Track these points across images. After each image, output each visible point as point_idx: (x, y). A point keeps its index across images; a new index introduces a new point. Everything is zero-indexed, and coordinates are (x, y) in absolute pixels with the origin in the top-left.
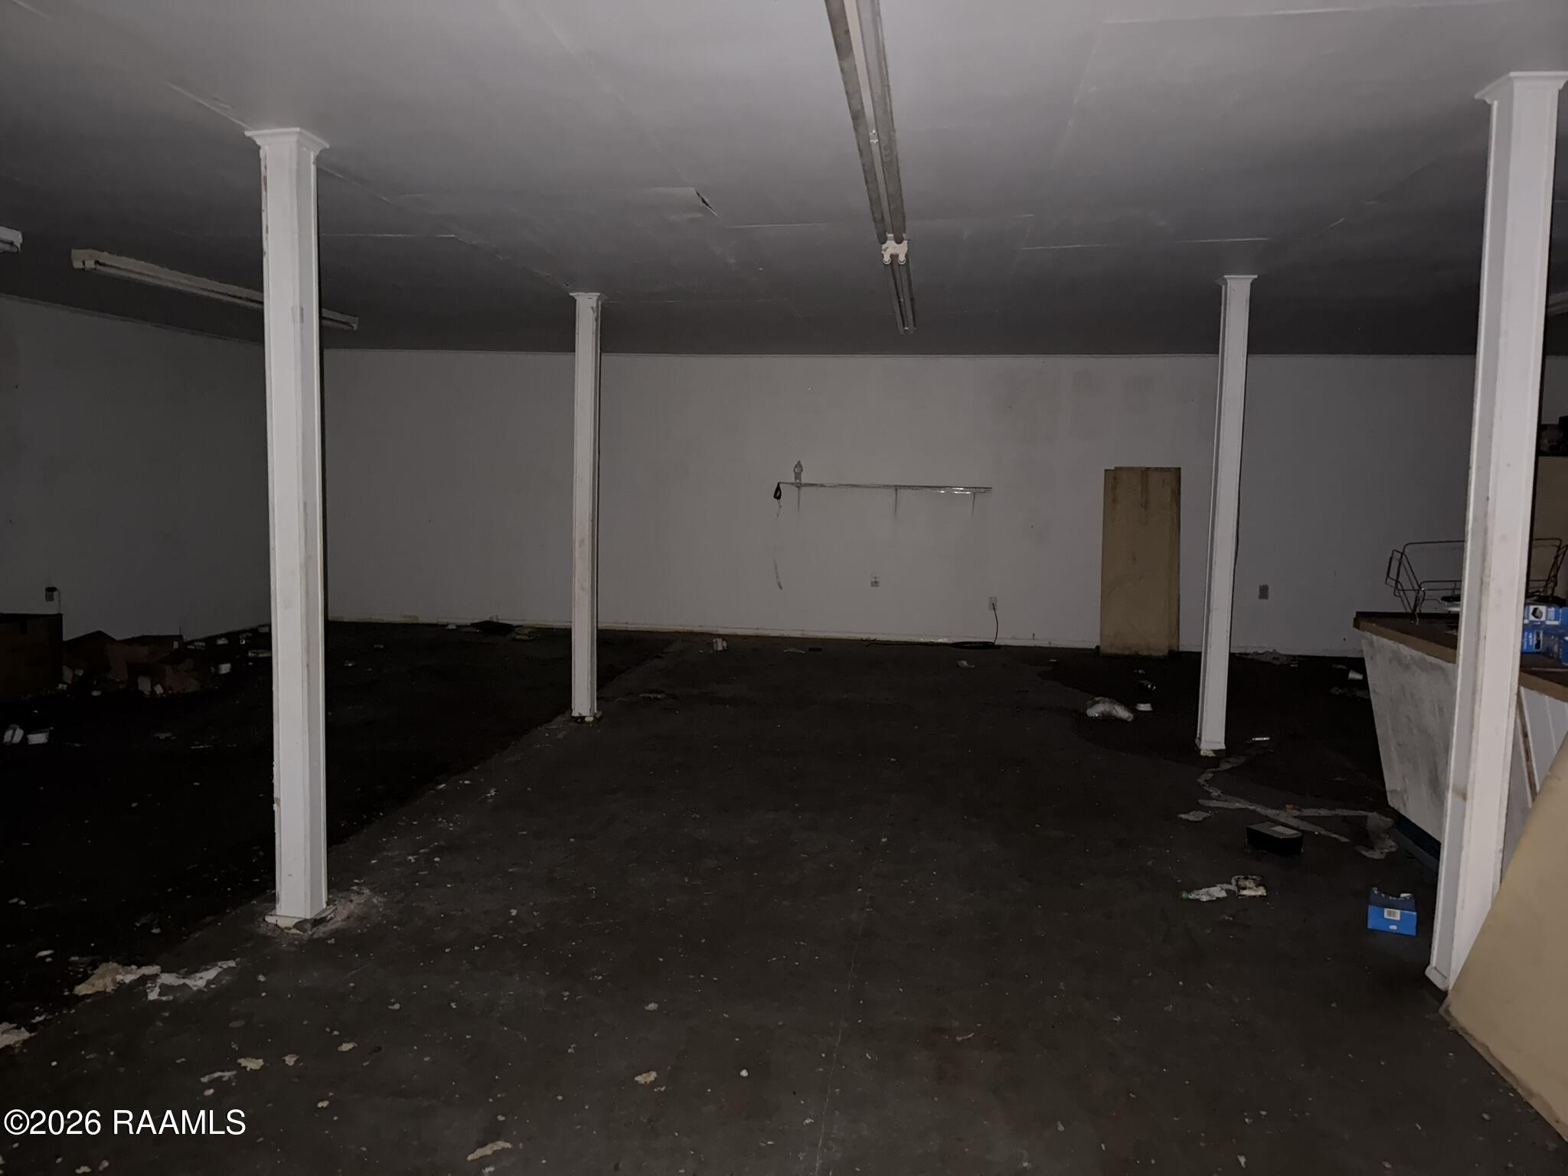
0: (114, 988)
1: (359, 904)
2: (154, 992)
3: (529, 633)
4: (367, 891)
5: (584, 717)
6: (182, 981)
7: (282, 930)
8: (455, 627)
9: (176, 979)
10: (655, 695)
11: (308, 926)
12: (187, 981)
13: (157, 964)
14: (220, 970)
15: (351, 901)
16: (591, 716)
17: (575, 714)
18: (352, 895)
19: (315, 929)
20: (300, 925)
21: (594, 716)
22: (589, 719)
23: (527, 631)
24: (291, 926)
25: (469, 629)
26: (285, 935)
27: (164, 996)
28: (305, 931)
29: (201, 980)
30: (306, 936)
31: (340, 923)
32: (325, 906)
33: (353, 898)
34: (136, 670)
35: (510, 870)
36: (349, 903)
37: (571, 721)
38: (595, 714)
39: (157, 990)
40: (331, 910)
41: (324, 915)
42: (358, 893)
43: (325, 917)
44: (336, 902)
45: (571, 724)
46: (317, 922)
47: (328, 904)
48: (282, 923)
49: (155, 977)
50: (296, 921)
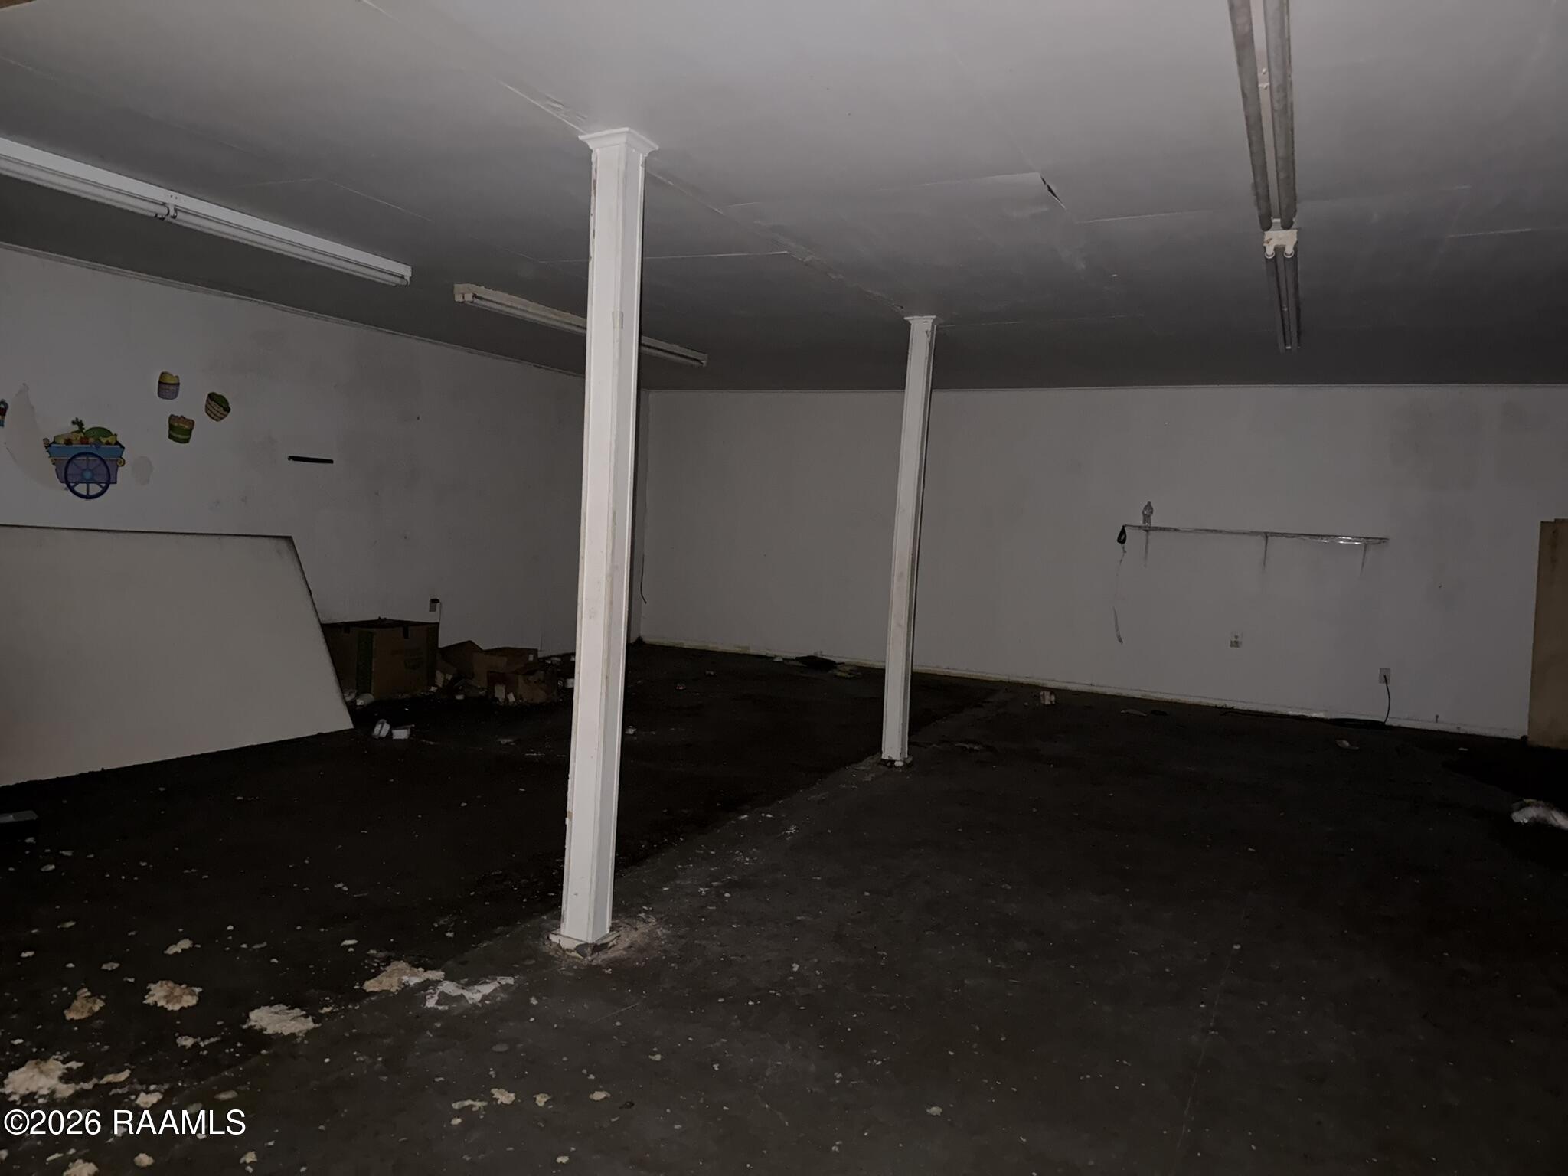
0: (398, 989)
1: (643, 933)
2: (433, 999)
3: (851, 670)
4: (653, 920)
5: (894, 761)
6: (460, 992)
7: (564, 951)
8: (781, 660)
9: (456, 989)
10: (971, 746)
11: (588, 950)
12: (465, 993)
13: (443, 971)
14: (499, 985)
15: (636, 929)
16: (901, 761)
17: (885, 756)
18: (638, 922)
19: (595, 955)
20: (581, 948)
21: (904, 762)
22: (899, 764)
23: (848, 669)
24: (573, 949)
25: (793, 663)
26: (566, 956)
27: (442, 1005)
28: (584, 956)
29: (478, 994)
30: (585, 962)
31: (619, 952)
32: (608, 931)
33: (638, 927)
34: (495, 678)
35: (799, 918)
36: (634, 931)
37: (879, 764)
38: (906, 759)
39: (436, 997)
40: (613, 937)
41: (604, 941)
42: (645, 921)
43: (608, 943)
44: (621, 928)
45: (881, 767)
46: (597, 948)
47: (612, 929)
48: (566, 944)
49: (436, 983)
50: (578, 943)
